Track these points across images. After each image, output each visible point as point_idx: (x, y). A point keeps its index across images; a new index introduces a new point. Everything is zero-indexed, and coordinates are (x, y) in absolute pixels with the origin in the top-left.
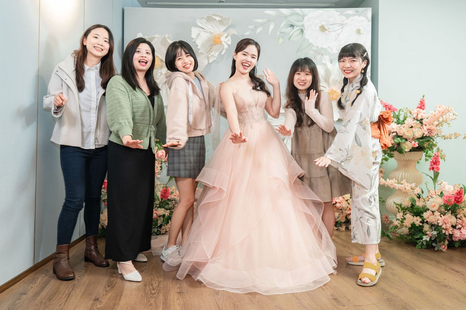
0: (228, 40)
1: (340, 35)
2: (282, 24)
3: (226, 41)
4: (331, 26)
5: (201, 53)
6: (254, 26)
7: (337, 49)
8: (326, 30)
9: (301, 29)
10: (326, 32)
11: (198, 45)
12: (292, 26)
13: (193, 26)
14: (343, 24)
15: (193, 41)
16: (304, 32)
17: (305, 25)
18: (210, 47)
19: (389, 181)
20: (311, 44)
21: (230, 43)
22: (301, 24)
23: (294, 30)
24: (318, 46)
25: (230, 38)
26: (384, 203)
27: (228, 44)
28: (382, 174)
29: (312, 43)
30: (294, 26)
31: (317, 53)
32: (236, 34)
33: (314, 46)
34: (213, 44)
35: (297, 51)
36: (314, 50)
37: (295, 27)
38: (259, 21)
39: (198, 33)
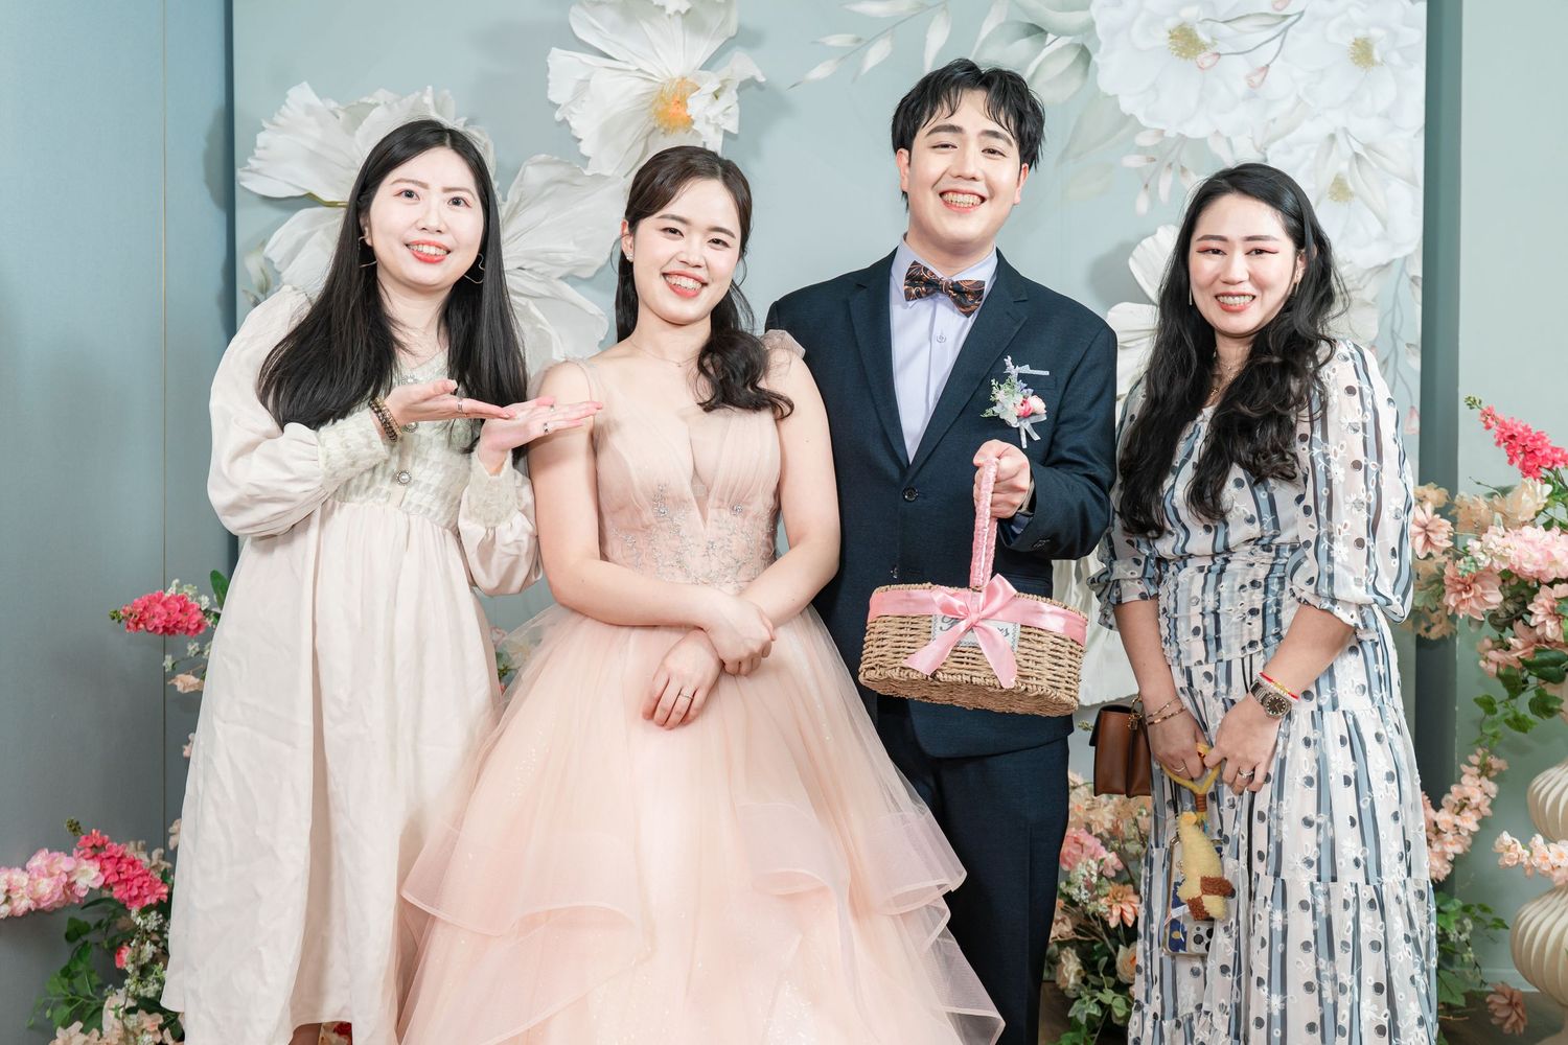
0: (724, 113)
1: (1270, 69)
2: (988, 26)
3: (715, 117)
4: (1225, 30)
5: (599, 178)
6: (851, 36)
7: (1258, 144)
8: (1203, 47)
9: (1077, 46)
10: (1201, 57)
11: (580, 140)
12: (1036, 31)
13: (559, 47)
14: (1289, 16)
15: (558, 116)
16: (1095, 58)
17: (1098, 28)
18: (641, 146)
19: (1544, 849)
20: (1127, 119)
21: (732, 125)
22: (1077, 18)
23: (1046, 52)
24: (1161, 127)
25: (736, 97)
26: (1501, 930)
27: (727, 134)
28: (1489, 779)
29: (1131, 115)
30: (1046, 33)
31: (1154, 163)
32: (762, 79)
33: (1145, 128)
34: (654, 128)
35: (1063, 157)
36: (1141, 150)
37: (1050, 37)
38: (876, 9)
39: (581, 77)
